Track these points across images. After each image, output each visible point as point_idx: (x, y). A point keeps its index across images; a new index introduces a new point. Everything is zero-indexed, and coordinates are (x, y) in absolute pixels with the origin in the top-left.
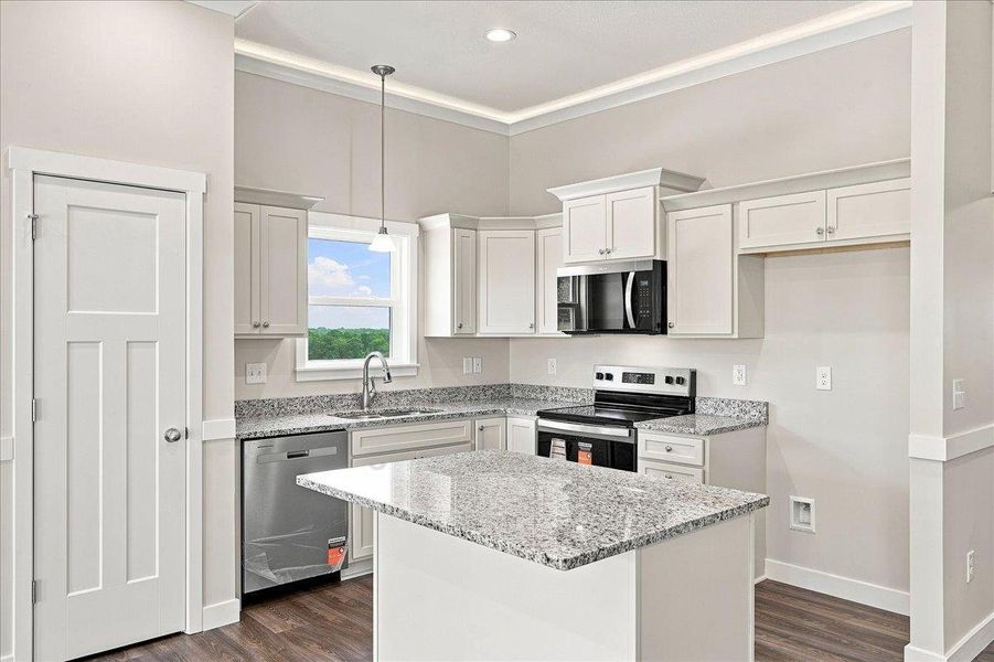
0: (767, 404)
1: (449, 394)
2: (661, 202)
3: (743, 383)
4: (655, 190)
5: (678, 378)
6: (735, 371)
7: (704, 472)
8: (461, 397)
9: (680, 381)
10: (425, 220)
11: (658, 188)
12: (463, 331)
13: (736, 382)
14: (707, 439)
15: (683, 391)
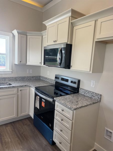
0: (101, 95)
1: (22, 78)
2: (71, 23)
3: (94, 86)
4: (70, 18)
5: (74, 82)
6: (92, 83)
7: (72, 123)
8: (25, 79)
9: (75, 83)
10: (13, 32)
11: (70, 17)
12: (21, 63)
13: (92, 86)
14: (75, 111)
15: (75, 86)
